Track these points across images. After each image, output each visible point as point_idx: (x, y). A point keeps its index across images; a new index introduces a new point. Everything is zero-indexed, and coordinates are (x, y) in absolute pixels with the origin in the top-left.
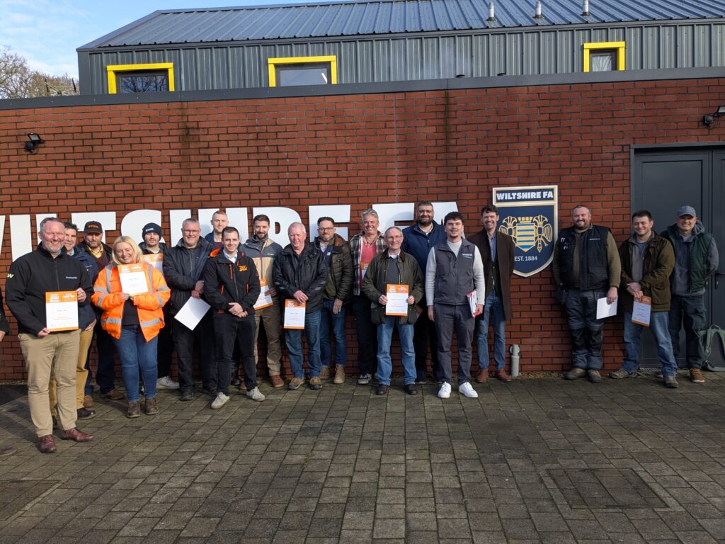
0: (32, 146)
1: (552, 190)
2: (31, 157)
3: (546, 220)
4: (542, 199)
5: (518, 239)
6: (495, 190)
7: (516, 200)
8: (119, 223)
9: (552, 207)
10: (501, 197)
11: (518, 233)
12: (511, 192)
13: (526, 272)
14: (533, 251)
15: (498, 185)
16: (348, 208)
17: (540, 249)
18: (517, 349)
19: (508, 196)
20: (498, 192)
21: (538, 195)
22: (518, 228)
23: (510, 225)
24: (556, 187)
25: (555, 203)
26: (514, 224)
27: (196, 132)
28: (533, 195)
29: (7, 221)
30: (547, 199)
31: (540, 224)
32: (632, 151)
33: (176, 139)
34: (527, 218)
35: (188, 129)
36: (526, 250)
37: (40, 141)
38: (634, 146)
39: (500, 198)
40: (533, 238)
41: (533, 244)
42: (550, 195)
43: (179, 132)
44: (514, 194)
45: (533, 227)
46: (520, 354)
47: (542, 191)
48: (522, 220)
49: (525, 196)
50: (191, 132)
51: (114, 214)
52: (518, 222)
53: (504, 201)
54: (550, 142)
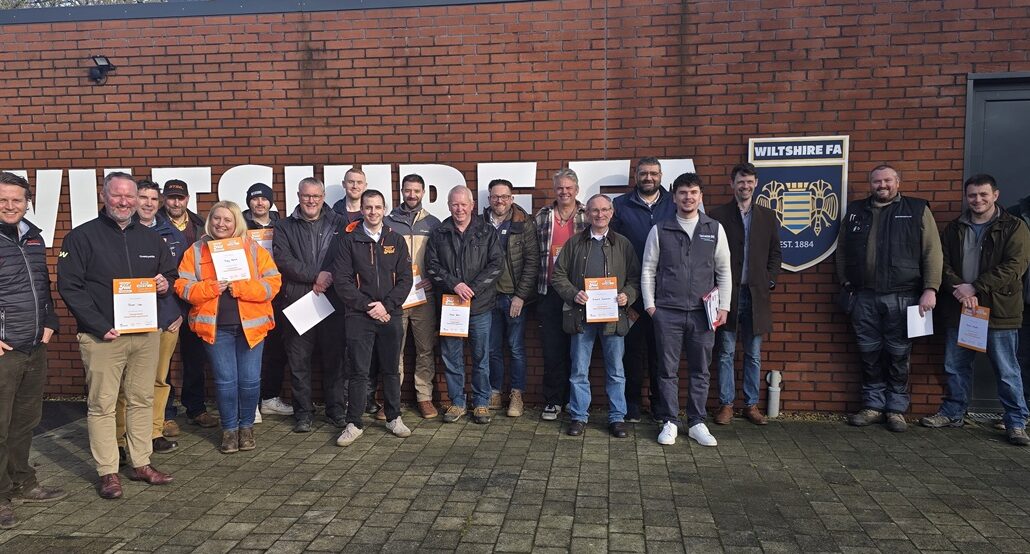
0: (99, 74)
1: (840, 143)
2: (97, 90)
3: (830, 187)
4: (824, 156)
5: (785, 215)
6: (752, 141)
7: (785, 157)
8: (215, 184)
9: (840, 167)
10: (761, 152)
11: (785, 207)
12: (777, 144)
13: (795, 265)
14: (808, 234)
15: (757, 134)
16: (533, 166)
17: (817, 231)
18: (777, 377)
19: (772, 151)
20: (757, 145)
21: (819, 150)
22: (786, 198)
23: (774, 194)
24: (846, 139)
25: (844, 162)
26: (780, 193)
27: (322, 56)
28: (810, 150)
29: (65, 177)
30: (832, 156)
31: (820, 193)
32: (970, 84)
33: (294, 65)
34: (800, 185)
35: (310, 51)
36: (796, 232)
37: (109, 67)
38: (972, 76)
39: (758, 153)
40: (808, 214)
41: (808, 223)
42: (837, 149)
43: (298, 56)
44: (781, 149)
45: (808, 198)
46: (782, 384)
47: (825, 143)
48: (793, 186)
49: (798, 151)
50: (315, 56)
51: (208, 170)
52: (787, 190)
53: (766, 158)
54: (840, 70)
